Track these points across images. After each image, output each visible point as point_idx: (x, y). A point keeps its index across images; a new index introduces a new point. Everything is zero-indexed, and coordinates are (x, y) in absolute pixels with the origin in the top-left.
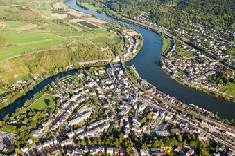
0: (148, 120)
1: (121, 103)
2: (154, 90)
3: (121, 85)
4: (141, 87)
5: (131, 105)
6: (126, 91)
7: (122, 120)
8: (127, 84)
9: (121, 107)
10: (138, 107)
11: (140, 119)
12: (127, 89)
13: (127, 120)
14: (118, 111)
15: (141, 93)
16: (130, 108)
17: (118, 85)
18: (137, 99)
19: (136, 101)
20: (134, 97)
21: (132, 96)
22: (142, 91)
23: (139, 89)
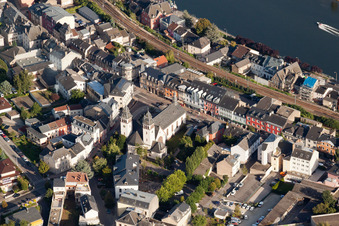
0: (193, 183)
1: (46, 117)
2: (215, 47)
3: (36, 30)
4: (148, 35)
5: (104, 119)
6: (71, 57)
7: (59, 192)
8: (70, 21)
9: (50, 132)
10: (137, 127)
11: (151, 180)
12: (76, 46)
13: (84, 189)
14: (33, 152)
15: (150, 62)
16: (97, 134)
17: (21, 29)
18: (129, 92)
19: (124, 101)
20: (113, 83)
21: (104, 78)
22: (154, 54)
23: (139, 44)
